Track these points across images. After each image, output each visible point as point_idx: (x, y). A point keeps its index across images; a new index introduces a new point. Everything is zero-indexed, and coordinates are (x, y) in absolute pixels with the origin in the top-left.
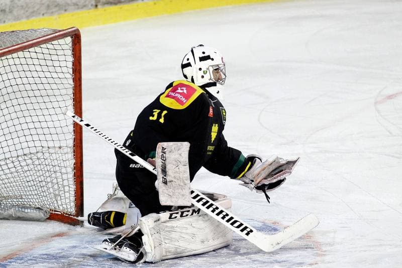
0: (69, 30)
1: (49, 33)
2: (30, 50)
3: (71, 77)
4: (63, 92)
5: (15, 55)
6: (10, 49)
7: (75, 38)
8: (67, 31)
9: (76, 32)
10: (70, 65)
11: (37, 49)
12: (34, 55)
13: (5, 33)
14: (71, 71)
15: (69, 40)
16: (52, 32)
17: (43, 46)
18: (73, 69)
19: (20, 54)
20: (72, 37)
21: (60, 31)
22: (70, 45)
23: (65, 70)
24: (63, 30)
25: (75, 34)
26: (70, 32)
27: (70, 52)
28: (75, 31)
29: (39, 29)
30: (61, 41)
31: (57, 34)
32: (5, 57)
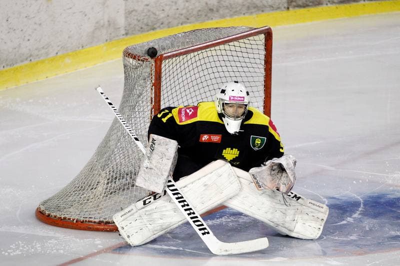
0: (263, 29)
1: (246, 30)
2: (230, 44)
3: (263, 67)
4: (256, 79)
5: (217, 48)
6: (214, 42)
7: (268, 35)
8: (261, 29)
9: (269, 31)
10: (263, 57)
11: (236, 43)
12: (233, 48)
13: (210, 29)
14: (263, 62)
15: (262, 36)
16: (248, 30)
17: (241, 41)
18: (265, 60)
19: (222, 47)
20: (265, 35)
21: (255, 29)
22: (264, 41)
23: (258, 61)
24: (258, 28)
25: (268, 32)
26: (263, 30)
27: (263, 47)
28: (267, 29)
29: (238, 27)
30: (256, 38)
31: (253, 31)
32: (209, 49)
